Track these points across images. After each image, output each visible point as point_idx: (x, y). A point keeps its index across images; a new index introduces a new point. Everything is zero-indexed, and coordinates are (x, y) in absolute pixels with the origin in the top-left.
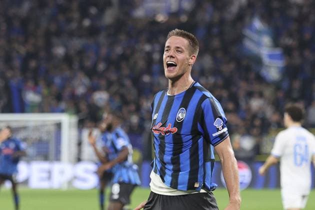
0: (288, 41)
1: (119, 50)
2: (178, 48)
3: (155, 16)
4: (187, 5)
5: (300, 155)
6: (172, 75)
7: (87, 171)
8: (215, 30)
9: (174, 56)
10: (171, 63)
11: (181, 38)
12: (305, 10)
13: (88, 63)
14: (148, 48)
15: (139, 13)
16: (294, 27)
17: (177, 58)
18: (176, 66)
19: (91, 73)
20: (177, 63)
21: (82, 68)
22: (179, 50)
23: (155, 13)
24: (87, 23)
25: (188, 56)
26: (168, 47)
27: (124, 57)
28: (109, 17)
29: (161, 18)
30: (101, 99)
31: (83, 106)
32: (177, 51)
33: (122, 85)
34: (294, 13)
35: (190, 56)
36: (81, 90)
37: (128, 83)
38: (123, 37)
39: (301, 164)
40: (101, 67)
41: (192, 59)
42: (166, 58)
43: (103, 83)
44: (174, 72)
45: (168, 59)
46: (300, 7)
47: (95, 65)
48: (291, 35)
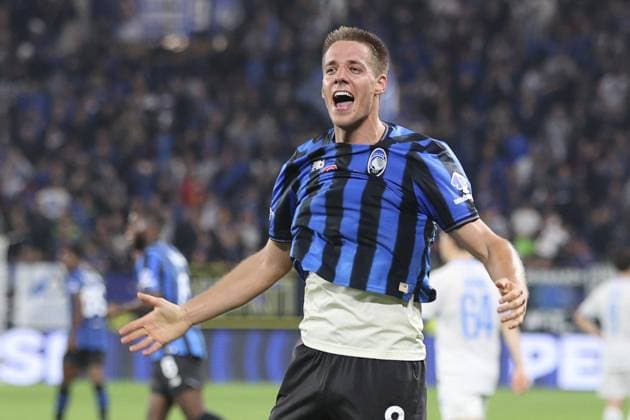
0: (430, 90)
1: (90, 106)
2: (353, 62)
3: (161, 37)
4: (227, 16)
5: (473, 315)
6: (347, 119)
7: (24, 348)
8: (283, 68)
9: (347, 79)
10: (342, 94)
11: (356, 44)
12: (462, 29)
13: (29, 133)
14: (150, 102)
15: (131, 32)
16: (440, 60)
17: (352, 83)
18: (352, 99)
19: (35, 152)
20: (354, 94)
21: (17, 141)
22: (355, 66)
23: (161, 31)
24: (26, 52)
25: (373, 78)
26: (332, 63)
27: (101, 121)
28: (70, 39)
29: (175, 42)
30: (53, 203)
31: (18, 219)
32: (351, 69)
33: (95, 177)
34: (441, 32)
35: (376, 77)
36: (13, 186)
37: (108, 172)
38: (97, 81)
39: (476, 334)
40: (55, 139)
41: (380, 83)
42: (331, 85)
43: (58, 172)
44: (349, 113)
45: (335, 88)
46: (452, 21)
47: (42, 136)
48: (434, 78)
